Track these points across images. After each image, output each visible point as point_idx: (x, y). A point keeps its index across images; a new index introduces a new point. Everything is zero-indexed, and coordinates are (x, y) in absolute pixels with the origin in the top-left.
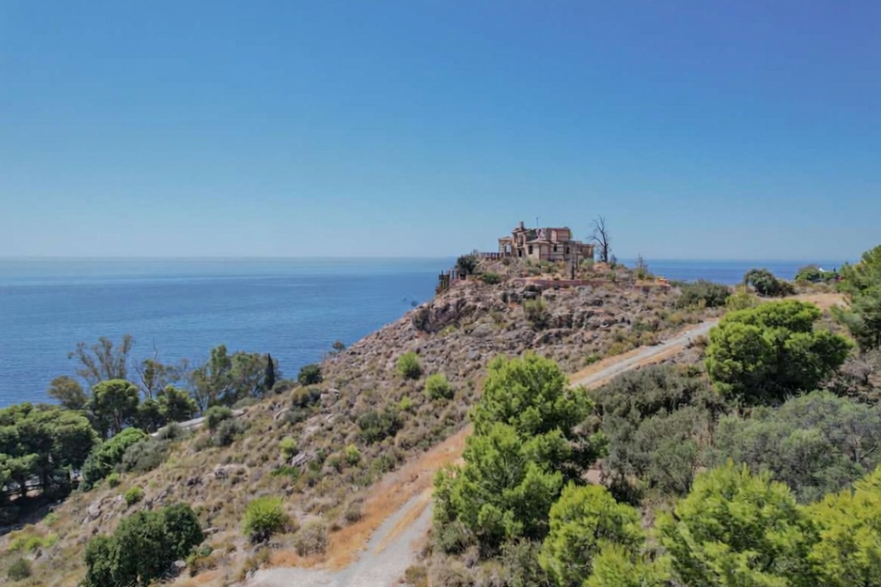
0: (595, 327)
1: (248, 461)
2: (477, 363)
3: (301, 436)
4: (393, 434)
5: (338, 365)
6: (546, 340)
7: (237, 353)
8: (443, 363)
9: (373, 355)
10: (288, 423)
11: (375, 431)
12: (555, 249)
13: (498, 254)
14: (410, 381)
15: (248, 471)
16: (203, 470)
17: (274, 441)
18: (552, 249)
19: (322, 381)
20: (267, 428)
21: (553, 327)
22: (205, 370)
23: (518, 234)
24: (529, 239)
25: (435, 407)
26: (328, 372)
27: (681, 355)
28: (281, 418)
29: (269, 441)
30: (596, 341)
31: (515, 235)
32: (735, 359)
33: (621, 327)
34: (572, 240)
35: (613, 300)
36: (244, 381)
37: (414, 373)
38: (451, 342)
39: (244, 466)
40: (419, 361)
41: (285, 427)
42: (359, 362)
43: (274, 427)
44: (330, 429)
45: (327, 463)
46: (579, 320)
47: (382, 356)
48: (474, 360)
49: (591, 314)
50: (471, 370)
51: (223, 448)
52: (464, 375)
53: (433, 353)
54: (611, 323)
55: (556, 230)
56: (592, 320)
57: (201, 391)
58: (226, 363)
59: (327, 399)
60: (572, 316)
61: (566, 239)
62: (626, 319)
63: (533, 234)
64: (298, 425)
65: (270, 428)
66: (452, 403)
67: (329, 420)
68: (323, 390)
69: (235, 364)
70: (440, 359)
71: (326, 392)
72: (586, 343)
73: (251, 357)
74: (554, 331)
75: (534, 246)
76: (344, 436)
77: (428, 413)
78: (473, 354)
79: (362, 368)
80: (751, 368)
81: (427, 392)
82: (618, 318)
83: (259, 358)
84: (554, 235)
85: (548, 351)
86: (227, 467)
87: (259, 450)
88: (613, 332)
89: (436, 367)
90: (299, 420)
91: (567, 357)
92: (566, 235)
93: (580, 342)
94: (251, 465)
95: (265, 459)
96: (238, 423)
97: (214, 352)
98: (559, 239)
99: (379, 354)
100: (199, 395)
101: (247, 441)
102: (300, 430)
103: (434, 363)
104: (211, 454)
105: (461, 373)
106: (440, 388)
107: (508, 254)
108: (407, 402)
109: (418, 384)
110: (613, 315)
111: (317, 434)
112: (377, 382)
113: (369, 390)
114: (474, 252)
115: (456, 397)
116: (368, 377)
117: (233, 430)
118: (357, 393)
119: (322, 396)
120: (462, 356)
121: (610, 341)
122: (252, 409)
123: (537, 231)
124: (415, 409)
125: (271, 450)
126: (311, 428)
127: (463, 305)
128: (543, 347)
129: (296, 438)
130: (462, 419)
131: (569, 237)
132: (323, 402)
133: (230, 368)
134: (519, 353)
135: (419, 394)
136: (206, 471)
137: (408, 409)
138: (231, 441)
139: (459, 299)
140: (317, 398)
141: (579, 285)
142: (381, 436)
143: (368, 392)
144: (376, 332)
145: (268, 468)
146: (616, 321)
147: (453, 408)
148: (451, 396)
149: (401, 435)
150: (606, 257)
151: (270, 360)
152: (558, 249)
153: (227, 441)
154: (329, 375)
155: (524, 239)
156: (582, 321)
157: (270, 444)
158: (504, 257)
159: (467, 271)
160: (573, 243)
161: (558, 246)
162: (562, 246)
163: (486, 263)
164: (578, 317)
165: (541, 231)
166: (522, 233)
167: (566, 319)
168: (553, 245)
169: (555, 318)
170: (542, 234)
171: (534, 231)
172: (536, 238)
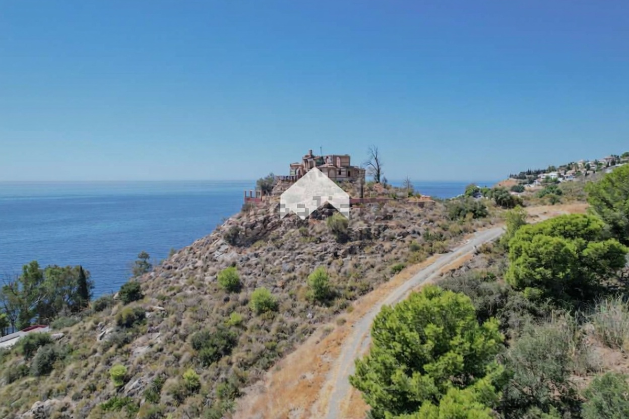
0: (392, 239)
1: (72, 392)
2: (292, 275)
3: (130, 360)
4: (228, 352)
5: (157, 280)
6: (351, 251)
7: (49, 267)
8: (259, 275)
9: (190, 269)
10: (115, 346)
11: (210, 351)
12: (340, 172)
14: (232, 295)
15: (74, 405)
16: (18, 408)
17: (101, 366)
18: (338, 173)
19: (143, 297)
20: (91, 351)
21: (356, 240)
22: (16, 285)
23: (309, 160)
25: (264, 320)
26: (147, 287)
27: (472, 261)
28: (106, 339)
29: (95, 367)
30: (394, 251)
31: (306, 161)
32: (546, 267)
33: (415, 238)
34: (352, 165)
35: (401, 215)
36: (56, 292)
37: (235, 287)
38: (264, 256)
39: (68, 399)
40: (238, 274)
41: (112, 350)
42: (177, 277)
43: (99, 349)
44: (161, 350)
45: (164, 391)
46: (376, 232)
47: (199, 271)
48: (289, 271)
49: (386, 228)
50: (288, 281)
51: (42, 377)
52: (283, 287)
53: (249, 265)
54: (404, 235)
55: (341, 157)
56: (387, 232)
57: (11, 305)
58: (38, 277)
59: (154, 317)
60: (370, 229)
61: (347, 164)
62: (416, 230)
63: (321, 161)
64: (125, 348)
65: (95, 351)
66: (280, 316)
67: (158, 339)
68: (148, 308)
69: (47, 276)
70: (256, 271)
71: (151, 310)
72: (387, 253)
73: (63, 270)
74: (357, 242)
76: (178, 358)
77: (259, 327)
78: (289, 266)
79: (182, 282)
80: (561, 275)
81: (253, 305)
82: (410, 230)
83: (71, 270)
84: (338, 161)
85: (354, 261)
86: (47, 403)
87: (85, 378)
88: (407, 242)
89: (254, 279)
90: (126, 341)
91: (373, 266)
92: (348, 161)
93: (381, 252)
94: (77, 398)
95: (93, 389)
96: (58, 348)
97: (25, 268)
98: (343, 164)
99: (196, 268)
100: (9, 309)
101: (70, 367)
102: (128, 352)
103: (251, 276)
104: (27, 385)
105: (279, 284)
106: (265, 302)
108: (236, 317)
109: (241, 296)
110: (404, 228)
111: (148, 356)
112: (201, 296)
113: (194, 306)
114: (271, 175)
115: (281, 309)
116: (189, 292)
117: (53, 357)
118: (182, 310)
119: (148, 314)
120: (277, 269)
121: (407, 250)
122: (72, 330)
123: (325, 158)
124: (244, 323)
125: (98, 377)
126: (140, 350)
127: (269, 221)
128: (349, 257)
129: (126, 362)
130: (293, 332)
131: (349, 163)
132: (149, 322)
133: (43, 281)
134: (329, 264)
135: (244, 307)
136: (22, 409)
137: (238, 325)
138: (51, 369)
139: (265, 216)
140: (141, 317)
141: (368, 202)
142: (218, 356)
143: (194, 308)
144: (189, 247)
145: (97, 401)
146: (408, 233)
147: (282, 321)
148: (275, 308)
149: (237, 354)
150: (379, 179)
151: (82, 271)
152: (342, 173)
153: (45, 369)
154: (148, 291)
155: (314, 165)
156: (379, 233)
157: (97, 371)
159: (267, 192)
160: (352, 167)
161: (342, 170)
162: (344, 170)
163: (282, 184)
164: (375, 230)
165: (327, 157)
166: (312, 159)
167: (366, 232)
168: (338, 169)
169: (356, 232)
170: (329, 160)
171: (322, 158)
172: (324, 163)
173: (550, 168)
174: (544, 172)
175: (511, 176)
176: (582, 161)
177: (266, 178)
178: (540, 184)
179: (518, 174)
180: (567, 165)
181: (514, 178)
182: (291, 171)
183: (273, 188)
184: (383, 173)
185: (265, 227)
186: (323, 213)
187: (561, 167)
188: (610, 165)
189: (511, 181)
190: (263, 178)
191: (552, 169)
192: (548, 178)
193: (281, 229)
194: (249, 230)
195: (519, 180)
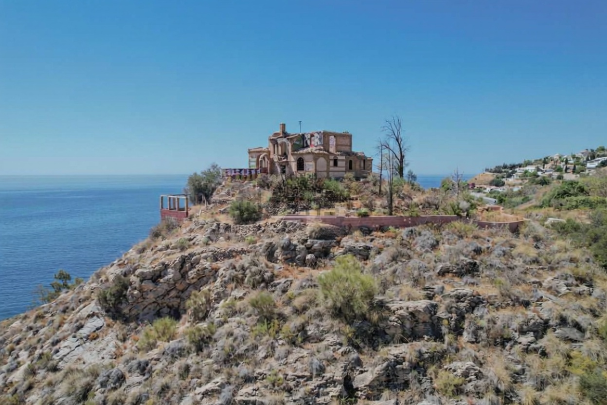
12: (336, 164)
13: (250, 170)
18: (332, 163)
23: (279, 141)
24: (296, 148)
31: (274, 142)
34: (354, 150)
46: (453, 316)
55: (336, 136)
61: (347, 149)
62: (565, 315)
63: (302, 141)
75: (306, 158)
82: (546, 313)
84: (332, 141)
92: (347, 141)
98: (341, 148)
107: (264, 171)
123: (308, 137)
127: (192, 266)
128: (387, 397)
131: (350, 146)
150: (401, 174)
152: (339, 163)
155: (290, 148)
156: (461, 318)
158: (259, 176)
159: (204, 198)
160: (355, 154)
161: (339, 158)
162: (344, 158)
163: (232, 184)
164: (449, 310)
165: (312, 136)
166: (285, 140)
167: (426, 318)
168: (332, 157)
169: (401, 318)
170: (316, 141)
171: (303, 137)
172: (307, 146)
173: (525, 162)
174: (520, 166)
175: (487, 170)
176: (557, 154)
177: (204, 173)
178: (518, 178)
179: (493, 167)
180: (543, 159)
181: (490, 172)
182: (250, 161)
183: (214, 189)
184: (407, 165)
185: (184, 276)
186: (309, 250)
187: (536, 161)
188: (590, 158)
189: (487, 175)
190: (199, 173)
191: (528, 164)
192: (526, 172)
193: (216, 286)
194: (148, 285)
195: (496, 174)
